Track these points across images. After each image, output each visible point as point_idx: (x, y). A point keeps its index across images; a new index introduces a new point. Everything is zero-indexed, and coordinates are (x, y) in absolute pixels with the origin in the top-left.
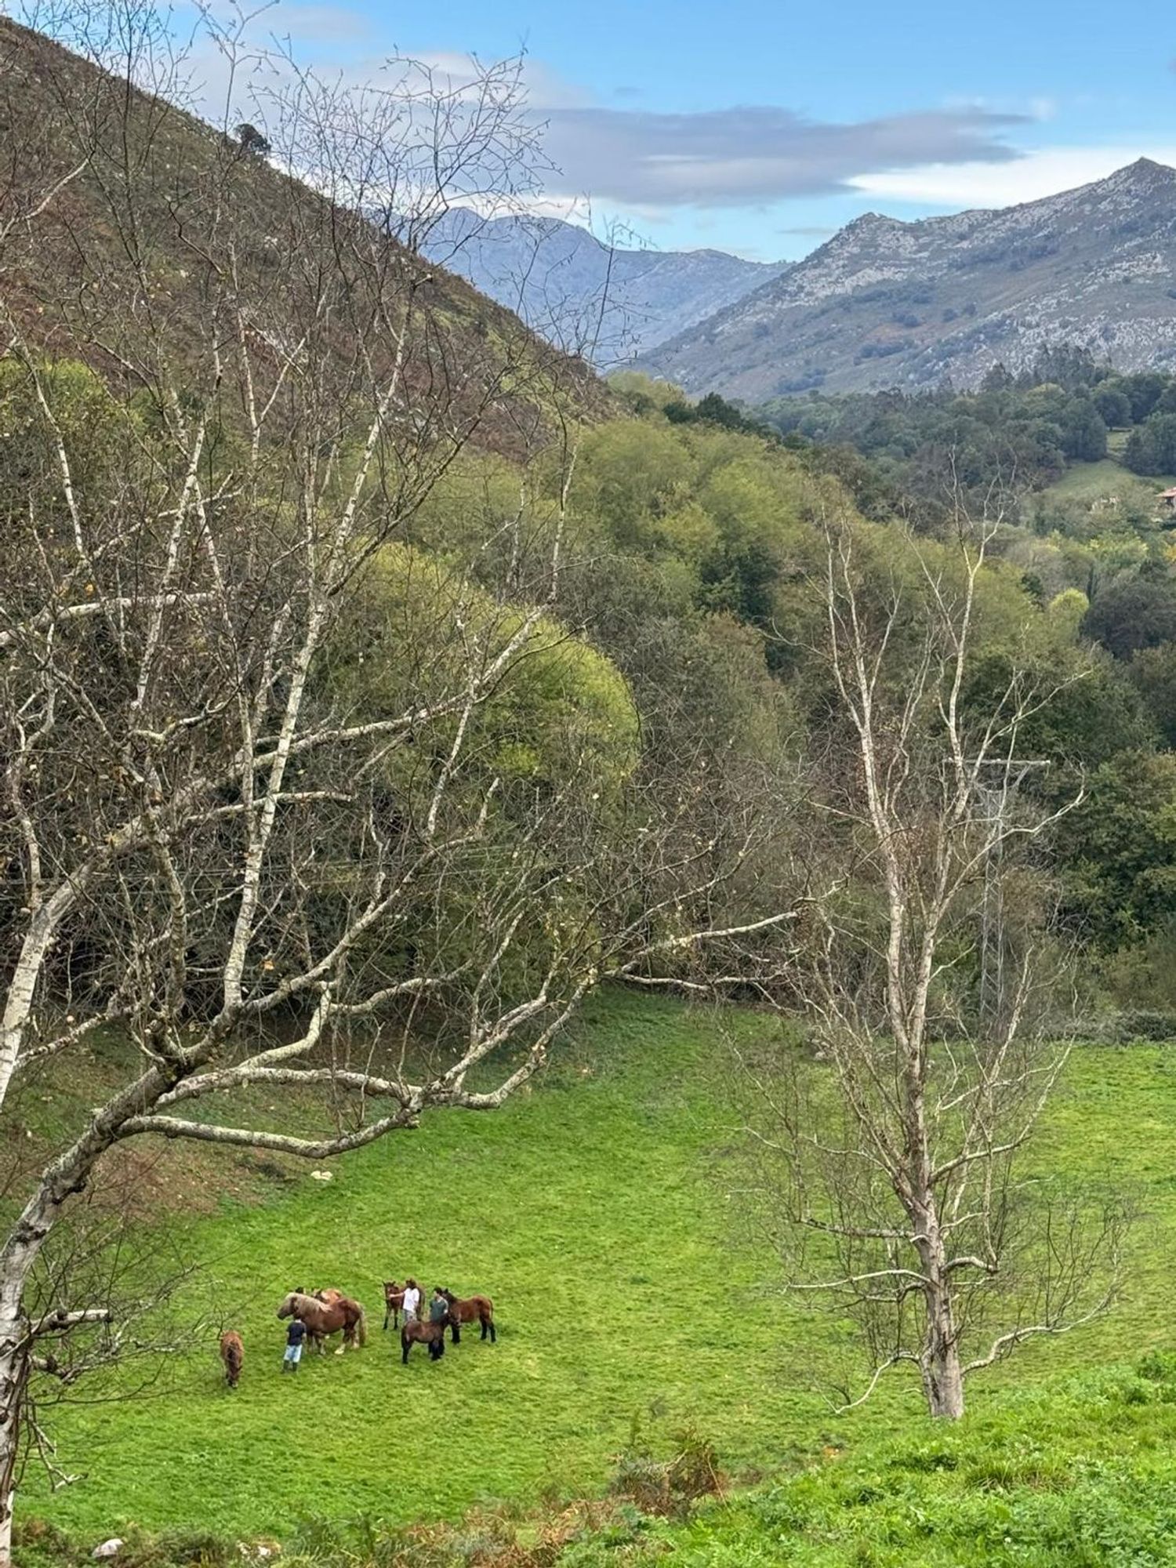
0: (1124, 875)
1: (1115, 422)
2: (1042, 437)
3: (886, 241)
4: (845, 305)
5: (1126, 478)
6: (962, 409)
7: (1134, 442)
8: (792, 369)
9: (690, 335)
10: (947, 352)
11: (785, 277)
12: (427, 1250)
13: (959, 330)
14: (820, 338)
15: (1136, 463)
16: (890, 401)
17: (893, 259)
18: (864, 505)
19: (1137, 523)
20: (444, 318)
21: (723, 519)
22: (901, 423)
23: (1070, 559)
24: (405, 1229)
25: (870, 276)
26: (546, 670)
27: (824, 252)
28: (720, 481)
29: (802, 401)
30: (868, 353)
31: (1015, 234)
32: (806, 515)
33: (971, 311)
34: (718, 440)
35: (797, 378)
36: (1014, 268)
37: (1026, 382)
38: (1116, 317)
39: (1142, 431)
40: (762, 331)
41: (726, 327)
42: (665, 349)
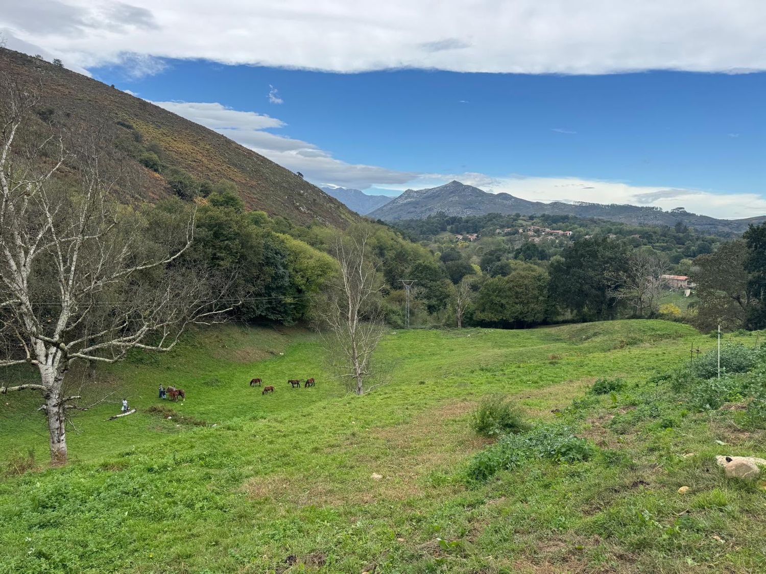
0: (441, 300)
1: (449, 224)
2: (436, 227)
3: (412, 194)
4: (405, 204)
5: (450, 234)
6: (423, 222)
7: (452, 228)
8: (396, 215)
9: (379, 209)
10: (422, 212)
11: (395, 200)
12: (297, 367)
13: (424, 209)
14: (401, 210)
15: (452, 231)
16: (412, 220)
17: (413, 197)
18: (404, 238)
19: (451, 241)
20: (332, 205)
21: (378, 240)
22: (413, 224)
23: (439, 247)
24: (294, 364)
25: (409, 200)
26: (327, 263)
27: (401, 196)
28: (378, 233)
29: (397, 221)
30: (409, 213)
31: (433, 193)
32: (392, 239)
33: (426, 206)
34: (378, 226)
35: (397, 217)
36: (433, 199)
37: (435, 217)
38: (450, 207)
39: (453, 226)
40: (391, 209)
41: (385, 208)
42: (375, 211)
